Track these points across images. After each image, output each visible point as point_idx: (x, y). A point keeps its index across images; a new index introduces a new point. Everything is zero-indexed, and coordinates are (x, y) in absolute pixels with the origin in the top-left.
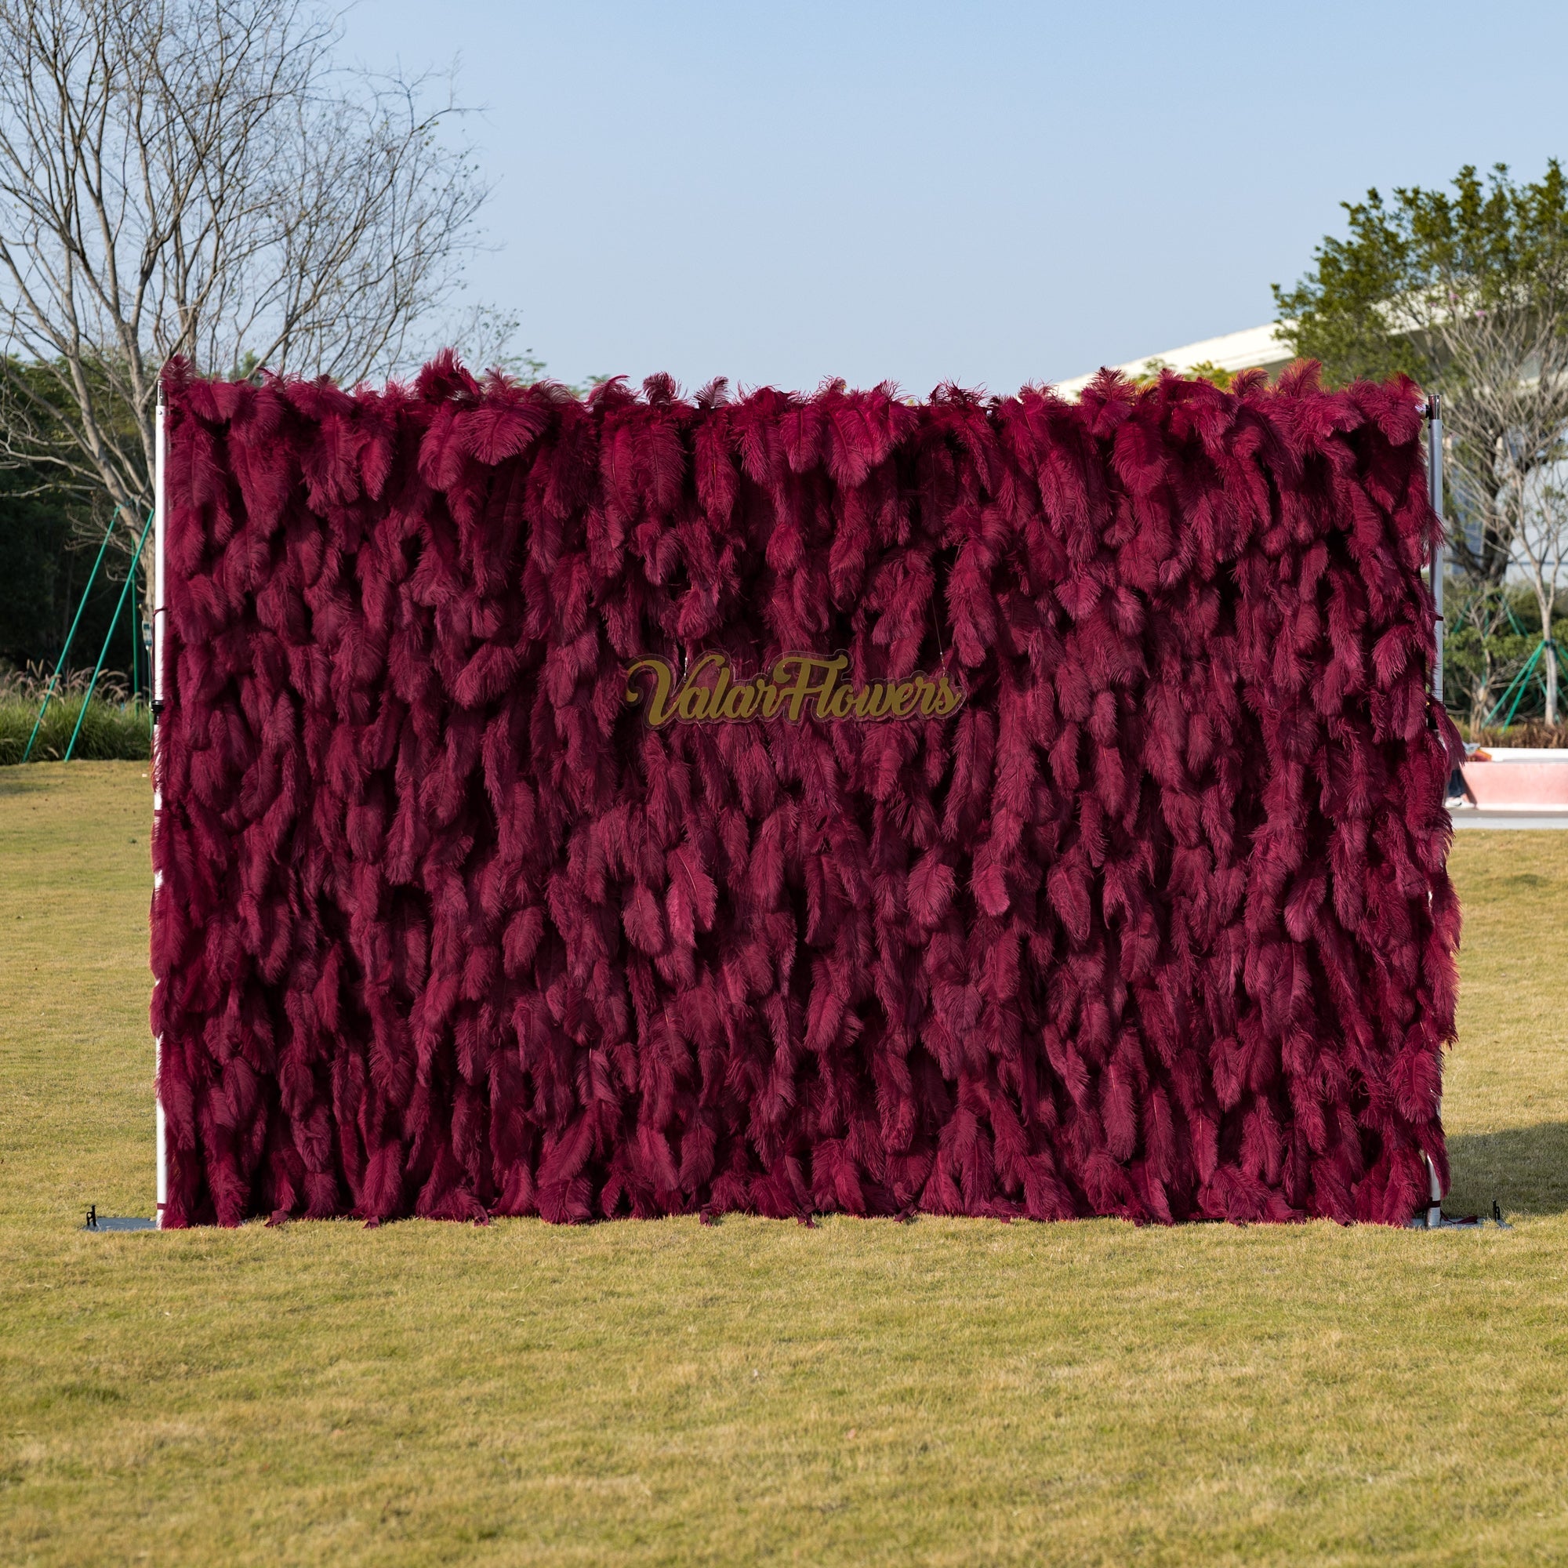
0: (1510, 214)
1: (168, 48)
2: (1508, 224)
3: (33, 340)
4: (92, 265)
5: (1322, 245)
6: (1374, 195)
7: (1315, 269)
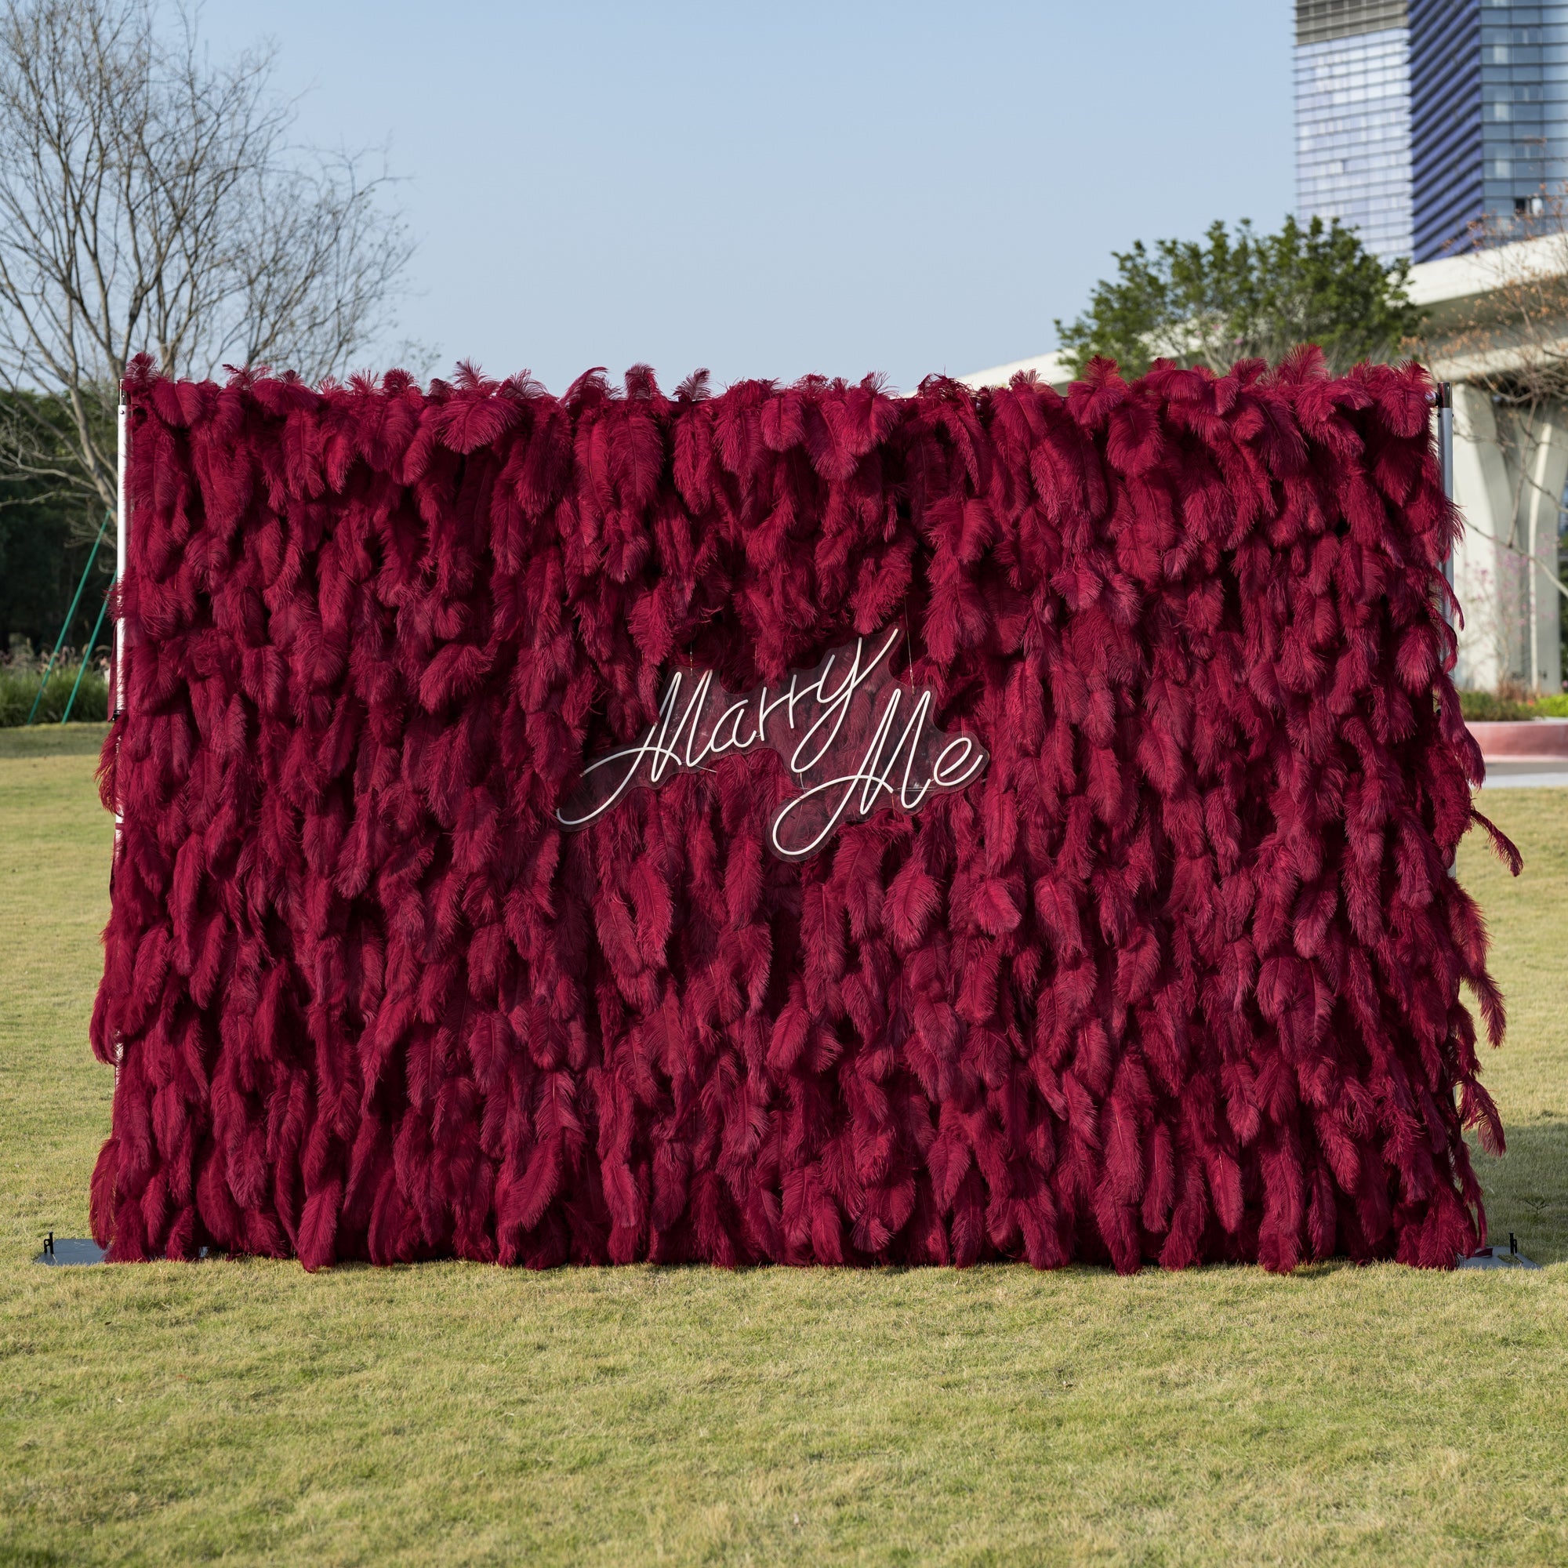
0: (1253, 261)
1: (152, 131)
2: (1251, 269)
3: (39, 373)
4: (90, 311)
5: (1097, 287)
6: (1139, 246)
7: (1090, 307)
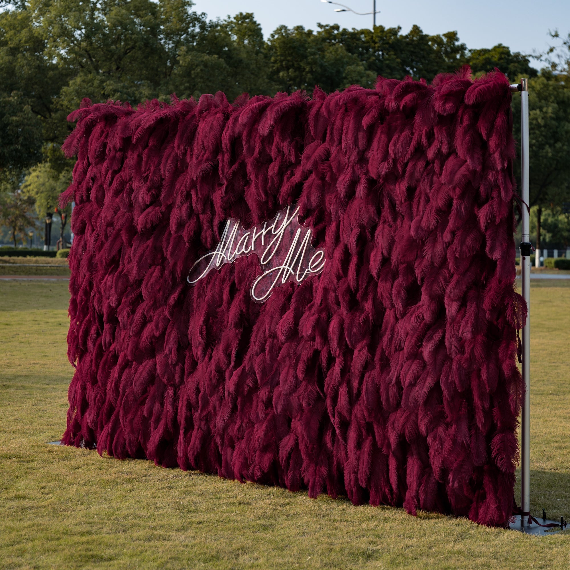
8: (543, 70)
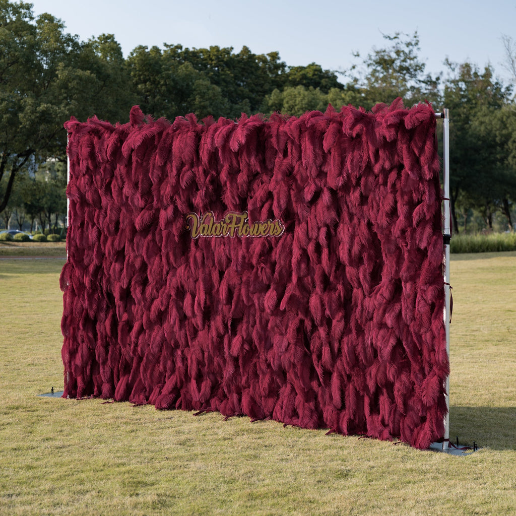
8: (348, 84)
